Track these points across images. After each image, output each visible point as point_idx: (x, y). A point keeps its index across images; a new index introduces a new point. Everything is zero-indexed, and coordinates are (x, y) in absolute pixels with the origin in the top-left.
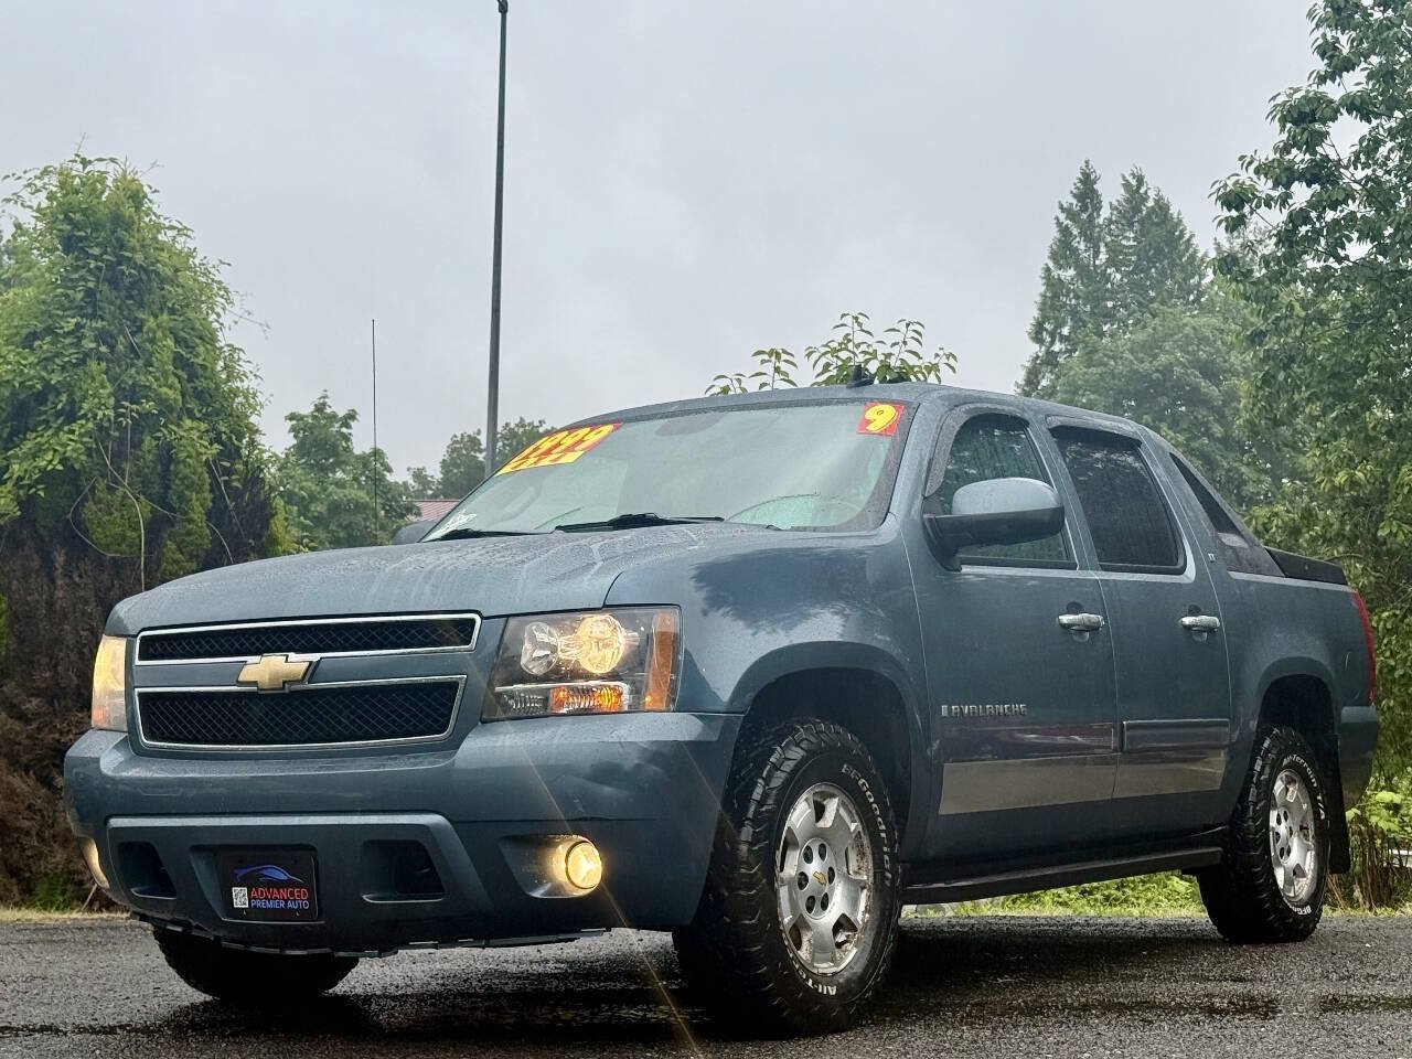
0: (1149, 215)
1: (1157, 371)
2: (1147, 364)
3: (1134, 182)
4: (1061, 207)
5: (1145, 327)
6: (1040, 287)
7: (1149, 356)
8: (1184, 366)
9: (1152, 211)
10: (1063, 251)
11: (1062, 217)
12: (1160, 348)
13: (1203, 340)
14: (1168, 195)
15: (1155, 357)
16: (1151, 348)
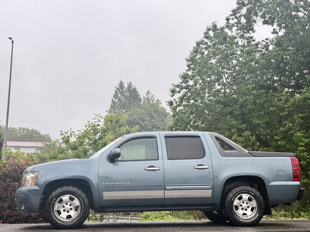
0: (132, 90)
1: (133, 119)
2: (131, 118)
3: (129, 84)
4: (116, 87)
5: (130, 111)
6: (111, 102)
7: (131, 117)
8: (138, 119)
9: (133, 89)
10: (116, 96)
11: (116, 89)
12: (133, 115)
13: (141, 114)
14: (136, 87)
15: (132, 117)
16: (132, 115)
